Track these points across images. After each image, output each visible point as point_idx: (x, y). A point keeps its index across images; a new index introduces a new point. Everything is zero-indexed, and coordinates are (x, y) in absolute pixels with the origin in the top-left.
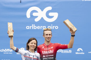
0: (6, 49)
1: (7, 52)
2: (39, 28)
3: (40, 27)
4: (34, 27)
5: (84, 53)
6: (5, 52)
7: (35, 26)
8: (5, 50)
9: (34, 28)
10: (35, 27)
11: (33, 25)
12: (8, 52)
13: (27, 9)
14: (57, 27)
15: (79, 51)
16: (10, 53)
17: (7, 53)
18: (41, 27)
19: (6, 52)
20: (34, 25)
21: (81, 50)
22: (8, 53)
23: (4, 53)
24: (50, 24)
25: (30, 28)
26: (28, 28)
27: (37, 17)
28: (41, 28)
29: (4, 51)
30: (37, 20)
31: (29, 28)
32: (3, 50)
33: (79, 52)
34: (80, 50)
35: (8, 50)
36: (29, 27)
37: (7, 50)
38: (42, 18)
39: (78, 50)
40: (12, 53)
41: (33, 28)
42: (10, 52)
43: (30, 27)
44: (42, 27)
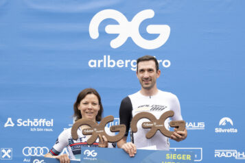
0: (36, 120)
1: (38, 127)
2: (120, 65)
3: (123, 63)
4: (108, 62)
5: (236, 131)
6: (33, 127)
7: (111, 59)
8: (33, 121)
9: (109, 66)
10: (111, 63)
11: (105, 56)
12: (42, 127)
13: (89, 15)
15: (224, 124)
16: (47, 130)
17: (39, 130)
18: (127, 62)
19: (36, 127)
20: (109, 57)
21: (229, 123)
22: (41, 130)
23: (32, 130)
25: (99, 66)
26: (93, 64)
27: (115, 36)
28: (126, 66)
29: (33, 124)
31: (95, 66)
32: (29, 121)
33: (223, 127)
34: (226, 122)
35: (42, 121)
36: (95, 61)
37: (40, 121)
38: (130, 39)
39: (222, 121)
40: (51, 130)
41: (105, 66)
42: (46, 127)
43: (99, 62)
44: (129, 63)
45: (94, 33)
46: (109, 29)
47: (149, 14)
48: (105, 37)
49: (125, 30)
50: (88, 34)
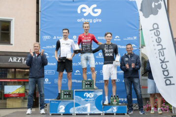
3: (87, 20)
4: (83, 20)
11: (82, 18)
13: (77, 7)
14: (100, 20)
24: (95, 18)
25: (81, 21)
26: (79, 20)
27: (85, 12)
30: (85, 15)
38: (89, 14)
45: (79, 12)
46: (84, 10)
47: (95, 6)
48: (82, 13)
49: (88, 10)
50: (77, 12)
